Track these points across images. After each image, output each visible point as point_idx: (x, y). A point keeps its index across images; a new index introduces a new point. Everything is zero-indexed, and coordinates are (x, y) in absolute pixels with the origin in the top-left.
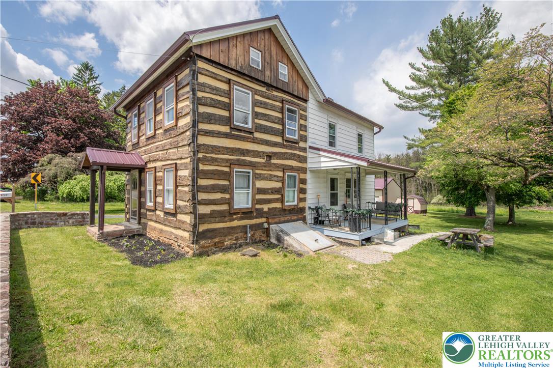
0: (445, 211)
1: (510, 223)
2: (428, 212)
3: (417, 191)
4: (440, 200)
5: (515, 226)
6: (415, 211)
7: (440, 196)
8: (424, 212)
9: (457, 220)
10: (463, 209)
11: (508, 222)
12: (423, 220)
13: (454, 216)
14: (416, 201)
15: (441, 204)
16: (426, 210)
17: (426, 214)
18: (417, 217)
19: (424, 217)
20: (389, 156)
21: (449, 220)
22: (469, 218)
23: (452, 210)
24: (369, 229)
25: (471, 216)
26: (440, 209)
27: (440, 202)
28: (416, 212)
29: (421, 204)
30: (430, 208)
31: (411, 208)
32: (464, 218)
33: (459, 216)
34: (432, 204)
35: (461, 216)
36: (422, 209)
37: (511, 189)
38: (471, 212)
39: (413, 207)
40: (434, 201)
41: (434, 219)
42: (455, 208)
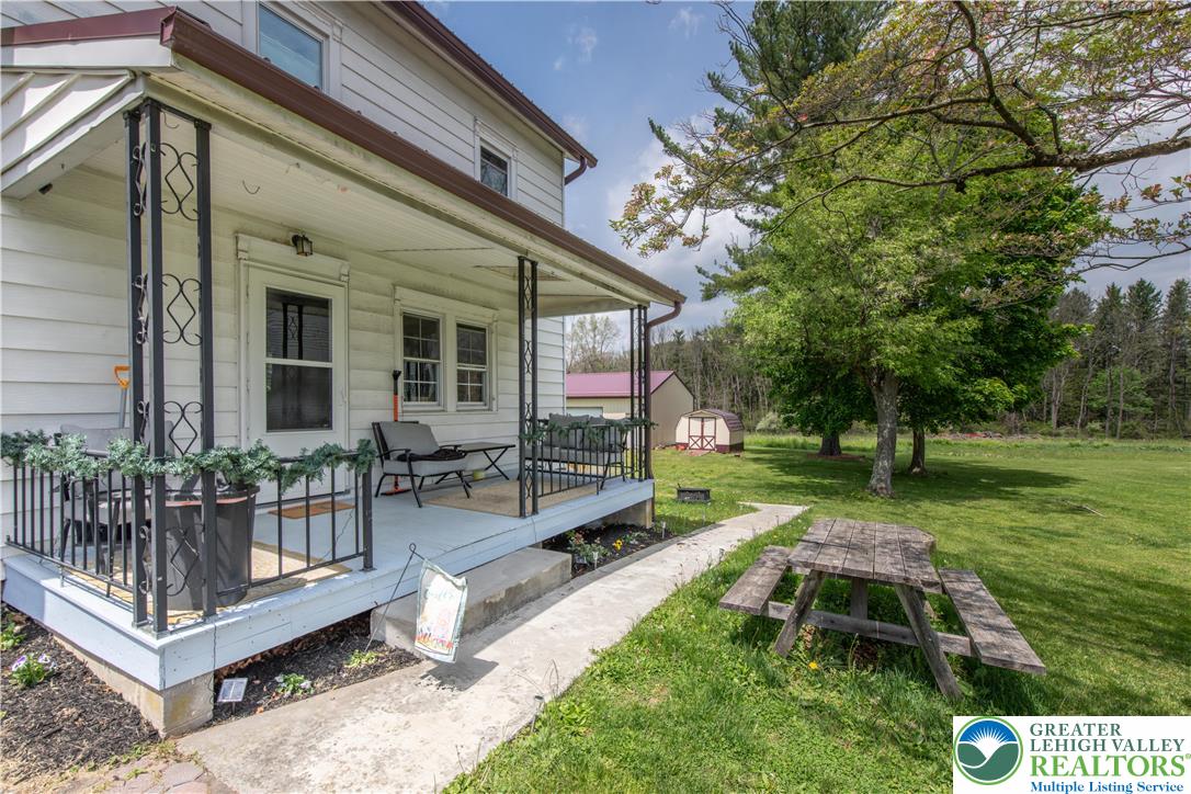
0: (779, 446)
1: (916, 470)
2: (745, 447)
3: (733, 406)
4: (772, 422)
5: (926, 477)
6: (717, 446)
7: (771, 416)
8: (737, 448)
9: (803, 465)
10: (816, 440)
11: (912, 466)
12: (730, 468)
13: (798, 457)
14: (721, 422)
15: (774, 432)
16: (742, 444)
17: (742, 454)
18: (720, 462)
19: (735, 460)
20: (682, 332)
21: (787, 466)
22: (829, 461)
23: (794, 441)
24: (360, 561)
25: (832, 454)
26: (770, 441)
27: (773, 426)
28: (721, 449)
29: (731, 430)
30: (749, 440)
31: (709, 439)
32: (820, 460)
33: (809, 455)
34: (759, 431)
35: (811, 455)
36: (735, 443)
37: (936, 380)
38: (831, 447)
39: (714, 437)
40: (762, 425)
41: (756, 466)
42: (800, 439)
